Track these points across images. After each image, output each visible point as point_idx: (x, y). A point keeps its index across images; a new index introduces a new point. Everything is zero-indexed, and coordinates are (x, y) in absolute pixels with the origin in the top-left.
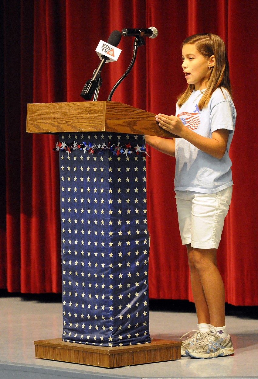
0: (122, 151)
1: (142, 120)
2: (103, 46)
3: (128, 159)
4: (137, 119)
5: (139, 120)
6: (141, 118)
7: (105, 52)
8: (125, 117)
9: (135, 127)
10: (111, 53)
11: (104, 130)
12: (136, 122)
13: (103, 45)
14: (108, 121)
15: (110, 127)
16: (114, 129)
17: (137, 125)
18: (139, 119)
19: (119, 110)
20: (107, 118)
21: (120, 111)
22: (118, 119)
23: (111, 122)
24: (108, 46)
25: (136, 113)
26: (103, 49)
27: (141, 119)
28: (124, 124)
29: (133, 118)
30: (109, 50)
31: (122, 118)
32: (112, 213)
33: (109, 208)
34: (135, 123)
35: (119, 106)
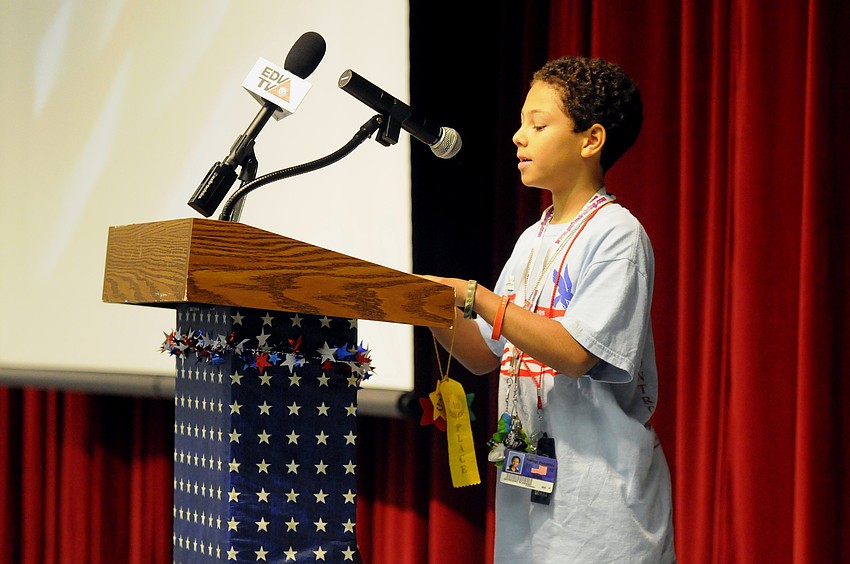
0: (274, 357)
1: (314, 274)
2: (263, 74)
3: (295, 380)
4: (298, 271)
5: (305, 275)
6: (309, 267)
7: (266, 89)
8: (257, 265)
9: (287, 293)
10: (283, 91)
11: (185, 299)
12: (295, 280)
13: (265, 71)
14: (198, 274)
15: (205, 290)
16: (218, 296)
17: (295, 288)
18: (304, 271)
19: (235, 243)
20: (194, 266)
21: (237, 246)
22: (233, 269)
23: (208, 278)
24: (278, 74)
25: (296, 255)
26: (263, 80)
27: (309, 271)
28: (251, 283)
29: (282, 268)
30: (278, 85)
31: (246, 266)
32: (235, 528)
33: (229, 513)
34: (290, 280)
35: (236, 232)
